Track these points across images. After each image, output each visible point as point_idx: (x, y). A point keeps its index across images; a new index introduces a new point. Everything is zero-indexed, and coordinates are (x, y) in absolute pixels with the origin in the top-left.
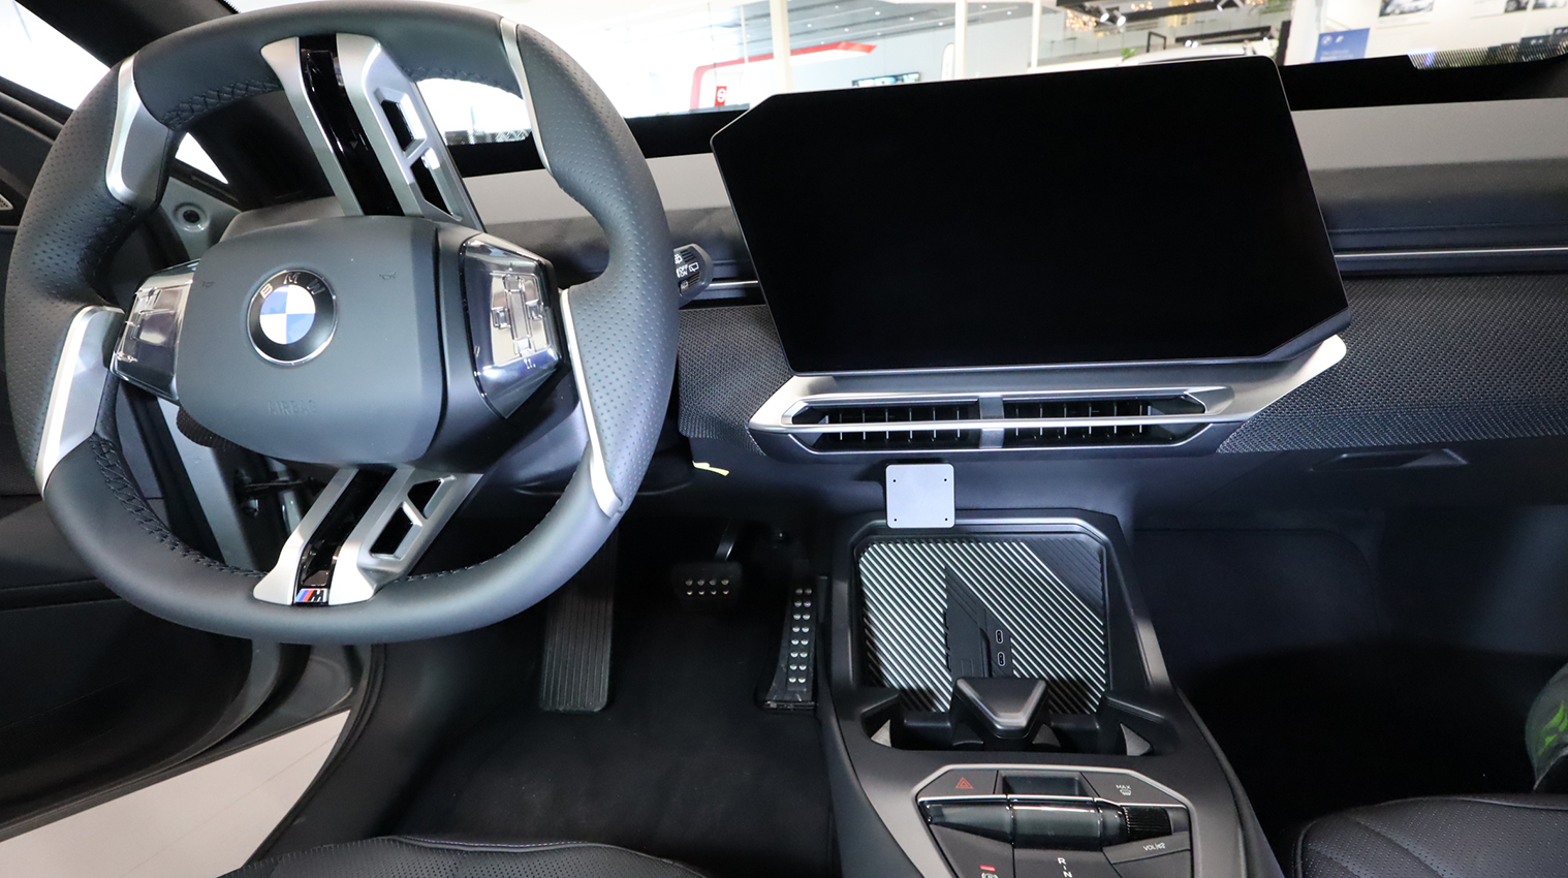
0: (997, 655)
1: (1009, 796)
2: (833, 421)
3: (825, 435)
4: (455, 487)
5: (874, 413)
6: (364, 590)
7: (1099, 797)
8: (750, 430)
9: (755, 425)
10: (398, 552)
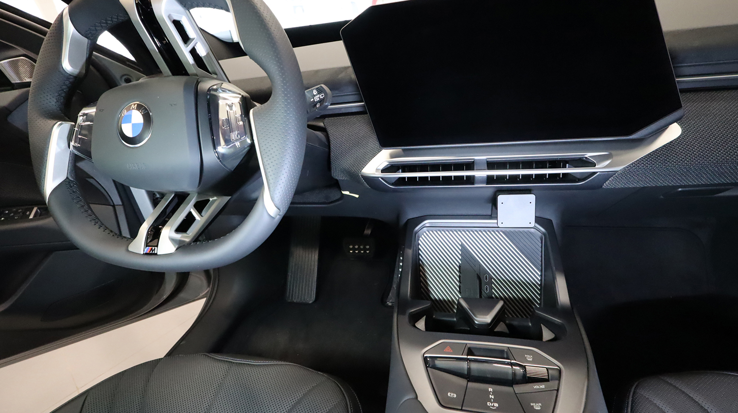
0: (484, 287)
1: (469, 357)
2: (403, 171)
3: (400, 178)
4: (216, 202)
5: (423, 167)
6: (170, 248)
7: (515, 360)
8: (362, 176)
9: (364, 173)
10: (188, 232)
